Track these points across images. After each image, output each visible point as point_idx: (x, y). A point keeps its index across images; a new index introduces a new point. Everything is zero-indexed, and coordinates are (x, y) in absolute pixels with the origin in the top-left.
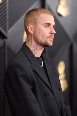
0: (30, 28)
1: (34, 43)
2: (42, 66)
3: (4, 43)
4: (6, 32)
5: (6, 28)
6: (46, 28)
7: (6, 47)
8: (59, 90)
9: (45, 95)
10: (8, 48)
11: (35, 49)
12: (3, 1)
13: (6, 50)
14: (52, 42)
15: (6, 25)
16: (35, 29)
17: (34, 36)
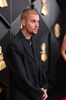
0: (23, 22)
1: (25, 31)
2: (30, 45)
3: (9, 31)
4: (10, 24)
5: (10, 22)
6: (33, 23)
7: (10, 33)
8: (39, 59)
9: (30, 63)
10: (12, 34)
11: (26, 35)
12: (8, 6)
13: (11, 35)
14: (37, 32)
15: (10, 20)
16: (26, 23)
17: (25, 27)
